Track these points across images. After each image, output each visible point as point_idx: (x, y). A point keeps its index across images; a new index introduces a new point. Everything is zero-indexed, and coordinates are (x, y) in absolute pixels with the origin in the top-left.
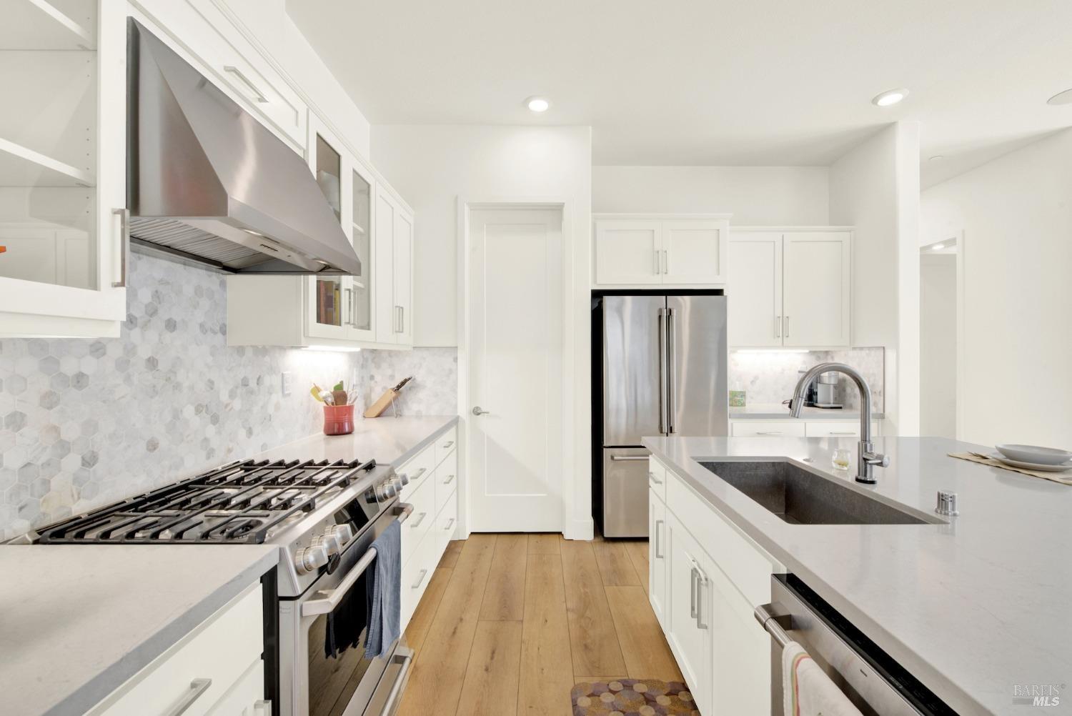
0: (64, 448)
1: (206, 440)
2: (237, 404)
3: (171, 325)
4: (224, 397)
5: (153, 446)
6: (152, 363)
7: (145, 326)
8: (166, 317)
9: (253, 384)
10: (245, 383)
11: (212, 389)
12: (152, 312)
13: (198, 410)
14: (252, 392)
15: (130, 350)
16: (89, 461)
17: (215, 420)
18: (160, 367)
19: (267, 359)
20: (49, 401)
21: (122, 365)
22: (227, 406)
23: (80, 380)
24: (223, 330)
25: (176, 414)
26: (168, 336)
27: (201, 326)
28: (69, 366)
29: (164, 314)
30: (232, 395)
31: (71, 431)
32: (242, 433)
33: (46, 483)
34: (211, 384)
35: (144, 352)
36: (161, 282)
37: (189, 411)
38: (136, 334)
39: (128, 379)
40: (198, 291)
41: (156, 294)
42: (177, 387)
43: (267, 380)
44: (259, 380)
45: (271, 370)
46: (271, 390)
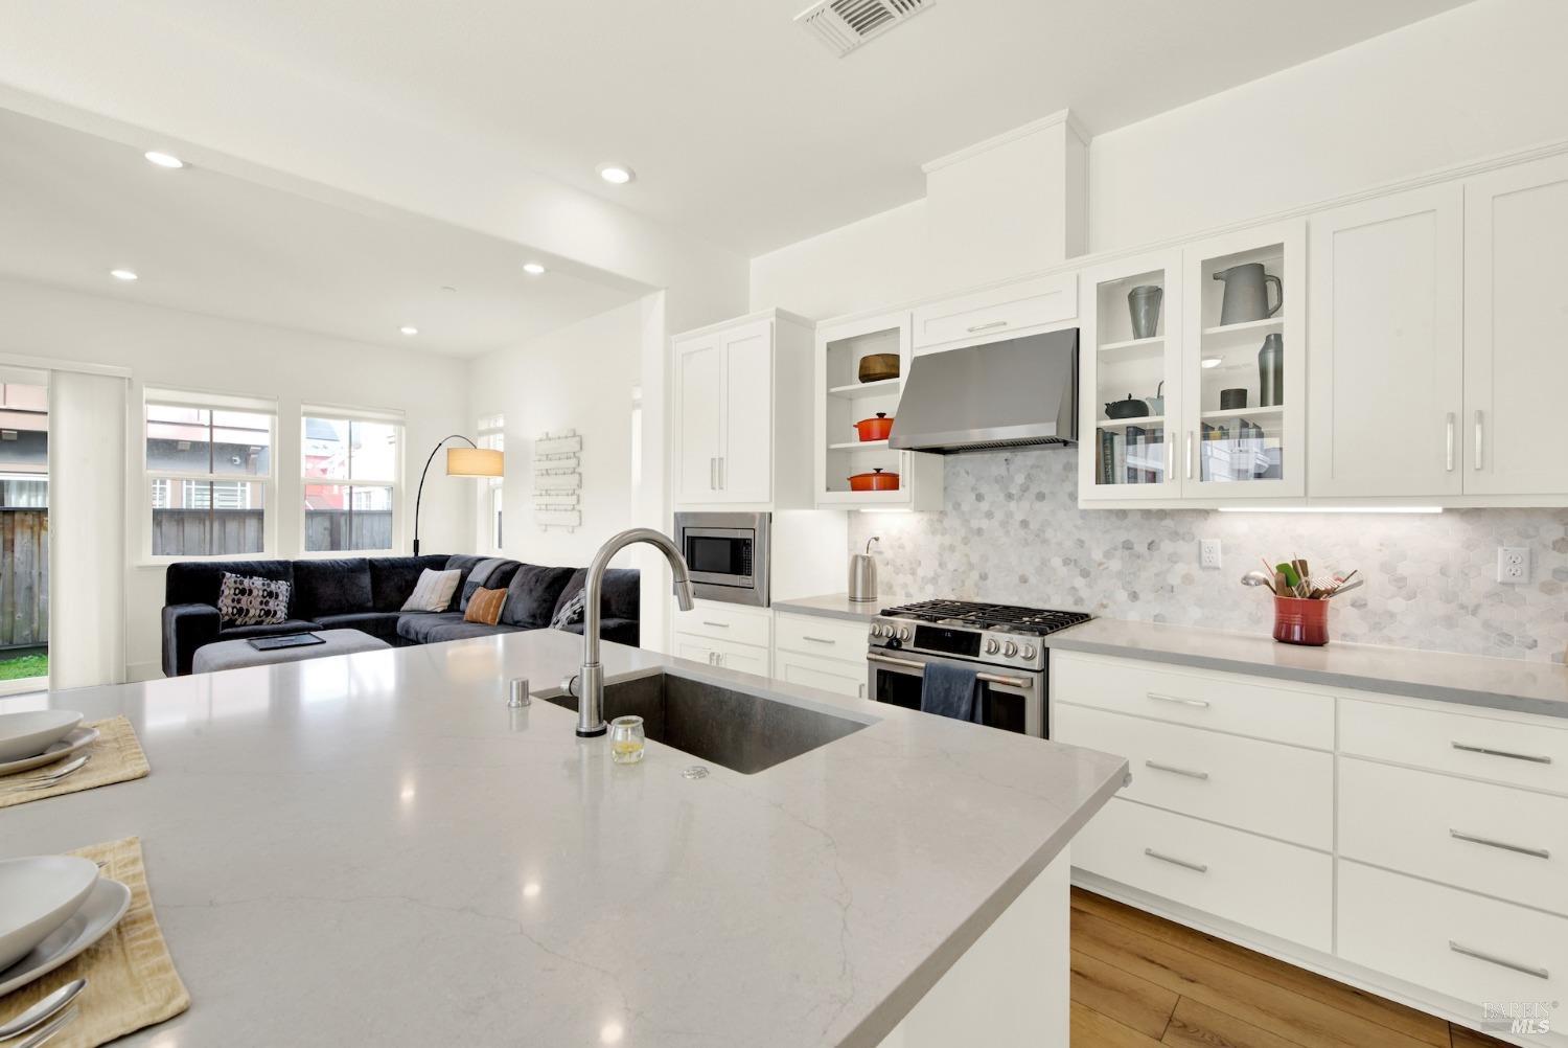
0: (971, 566)
1: (1073, 588)
2: (1115, 565)
3: (1041, 497)
4: (1097, 555)
5: (1024, 580)
6: (1024, 524)
7: (1020, 499)
9: (1141, 548)
10: (1128, 546)
11: (1082, 547)
12: (1025, 489)
13: (1066, 562)
14: (1138, 556)
15: (1010, 515)
16: (983, 577)
17: (1085, 574)
18: (1031, 526)
19: (1168, 522)
20: (966, 541)
21: (1004, 524)
22: (1100, 564)
23: (979, 532)
25: (1044, 562)
26: (1038, 505)
28: (975, 524)
29: (1034, 489)
30: (1108, 555)
31: (975, 559)
32: (1122, 596)
33: (963, 582)
34: (1081, 543)
35: (1019, 517)
36: (1032, 467)
37: (1057, 562)
38: (1013, 505)
39: (1007, 533)
41: (1029, 477)
42: (1045, 541)
43: (1167, 547)
44: (1150, 545)
45: (1175, 535)
46: (1173, 559)
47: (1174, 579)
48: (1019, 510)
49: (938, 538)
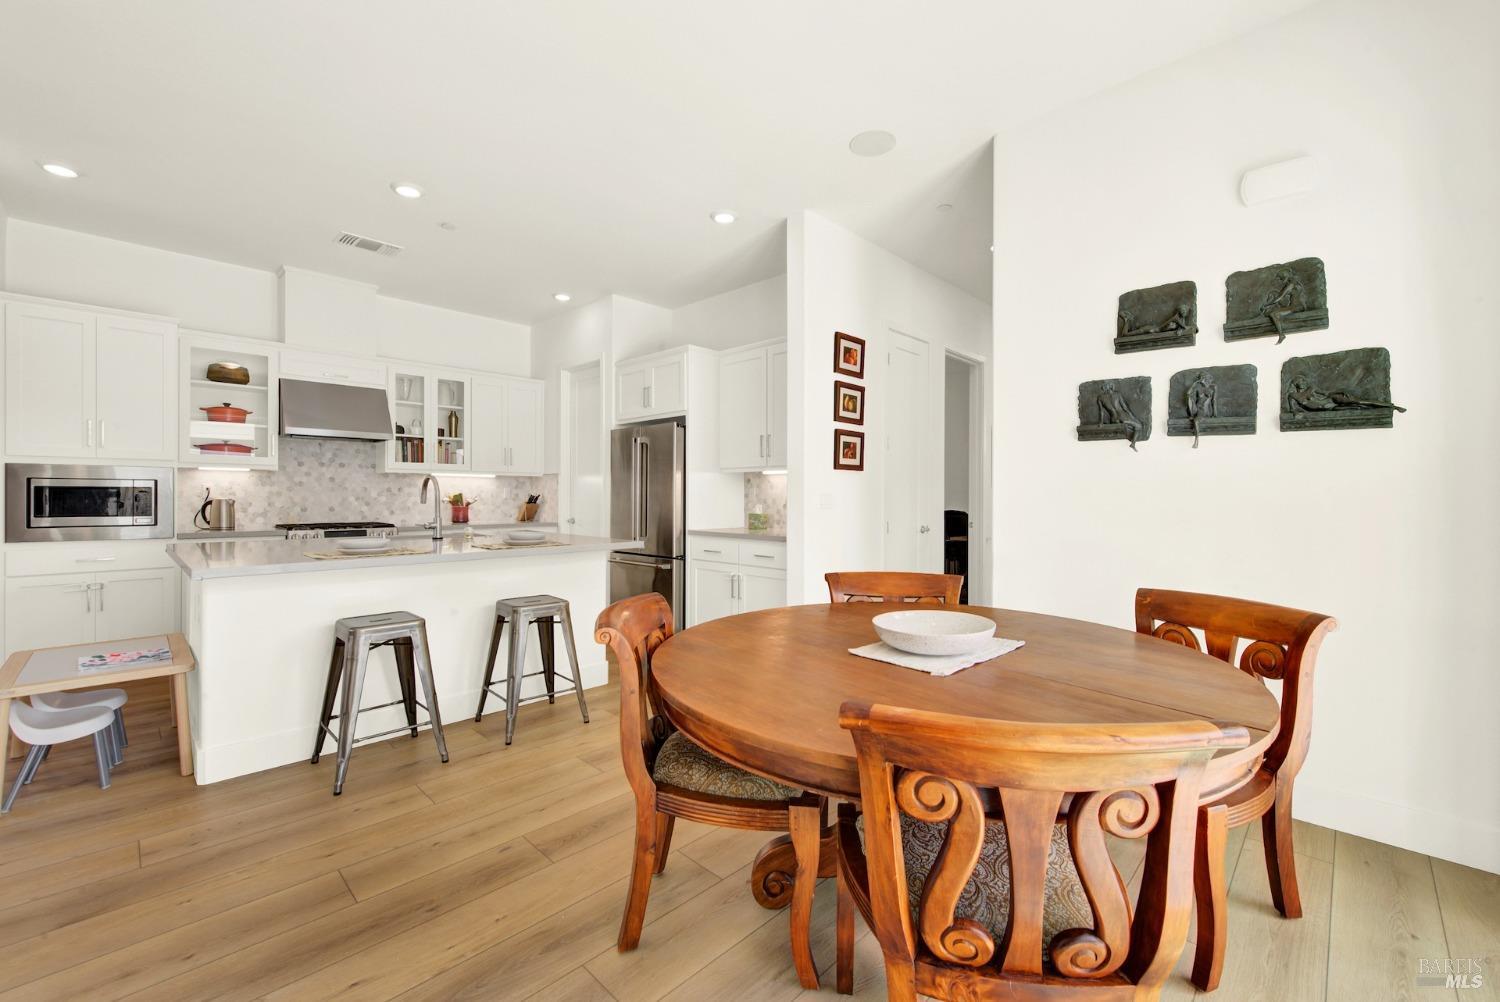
0: (295, 504)
2: (383, 499)
3: (342, 465)
4: (374, 494)
5: (331, 509)
6: (332, 479)
7: (330, 465)
8: (339, 462)
9: (395, 491)
10: (389, 490)
11: (366, 491)
12: (332, 461)
13: (357, 499)
14: (395, 495)
15: (322, 474)
16: (304, 510)
17: (367, 504)
18: (337, 481)
19: (407, 480)
20: (290, 489)
21: (318, 479)
22: (375, 499)
23: (301, 484)
24: (374, 466)
26: (340, 470)
27: (360, 466)
28: (297, 479)
29: (338, 461)
30: (379, 495)
31: (297, 499)
32: (386, 513)
33: (289, 514)
34: (366, 489)
35: (328, 476)
36: (337, 449)
38: (324, 469)
39: (320, 484)
40: (358, 451)
41: (335, 455)
42: (346, 489)
43: (406, 490)
44: (400, 490)
45: (410, 485)
46: (409, 495)
47: (410, 504)
48: (328, 472)
49: (267, 488)
